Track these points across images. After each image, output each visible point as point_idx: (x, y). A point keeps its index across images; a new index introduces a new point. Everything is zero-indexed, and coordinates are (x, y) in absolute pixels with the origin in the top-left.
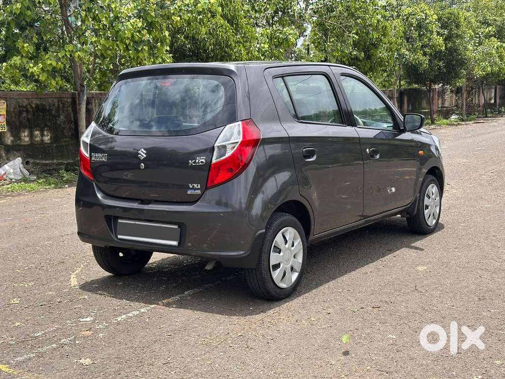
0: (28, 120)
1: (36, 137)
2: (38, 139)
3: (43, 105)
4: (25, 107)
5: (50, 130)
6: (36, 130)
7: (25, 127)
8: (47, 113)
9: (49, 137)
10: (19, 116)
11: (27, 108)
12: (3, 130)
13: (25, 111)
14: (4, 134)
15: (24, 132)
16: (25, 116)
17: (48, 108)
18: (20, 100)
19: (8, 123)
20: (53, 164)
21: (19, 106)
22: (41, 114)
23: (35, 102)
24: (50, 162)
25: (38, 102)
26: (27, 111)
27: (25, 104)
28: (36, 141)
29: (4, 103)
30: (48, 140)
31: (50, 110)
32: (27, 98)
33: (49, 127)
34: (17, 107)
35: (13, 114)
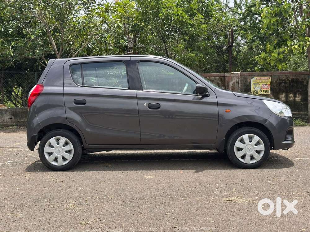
0: (286, 88)
1: (290, 97)
2: (291, 99)
3: (297, 79)
4: (284, 81)
5: (301, 94)
6: (290, 94)
7: (283, 92)
8: (300, 84)
9: (300, 98)
10: (279, 86)
11: (285, 81)
12: (268, 93)
13: (284, 82)
14: (268, 95)
15: (282, 95)
16: (283, 86)
17: (300, 80)
18: (281, 76)
19: (271, 89)
20: (300, 114)
21: (280, 80)
22: (295, 84)
23: (291, 77)
24: (298, 113)
25: (293, 77)
26: (285, 83)
27: (284, 79)
28: (290, 100)
29: (270, 78)
30: (299, 100)
31: (302, 82)
32: (286, 75)
33: (301, 92)
34: (278, 80)
35: (275, 84)
